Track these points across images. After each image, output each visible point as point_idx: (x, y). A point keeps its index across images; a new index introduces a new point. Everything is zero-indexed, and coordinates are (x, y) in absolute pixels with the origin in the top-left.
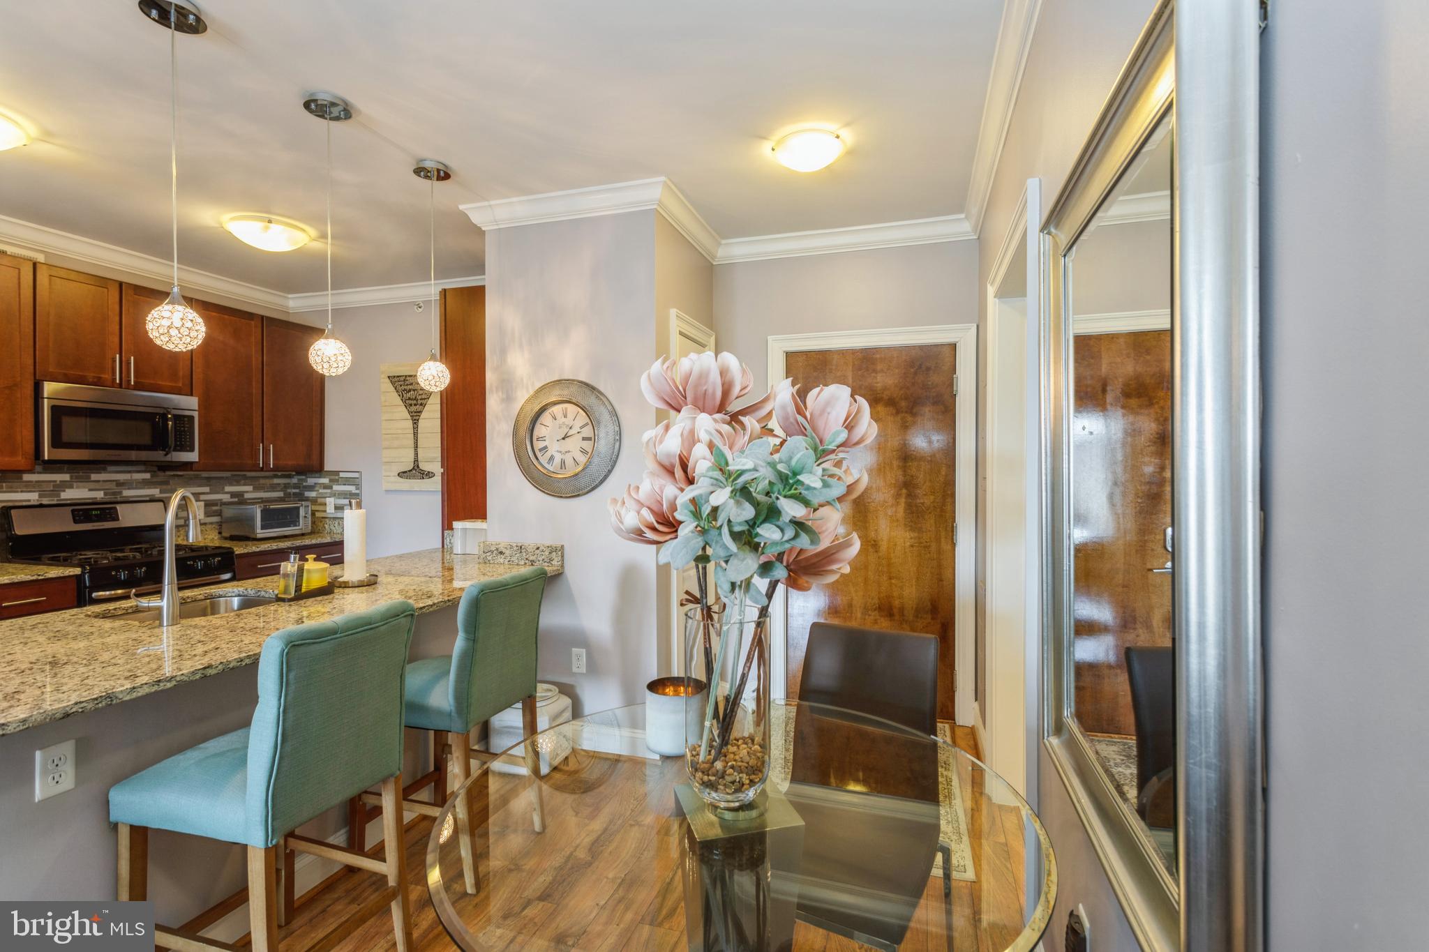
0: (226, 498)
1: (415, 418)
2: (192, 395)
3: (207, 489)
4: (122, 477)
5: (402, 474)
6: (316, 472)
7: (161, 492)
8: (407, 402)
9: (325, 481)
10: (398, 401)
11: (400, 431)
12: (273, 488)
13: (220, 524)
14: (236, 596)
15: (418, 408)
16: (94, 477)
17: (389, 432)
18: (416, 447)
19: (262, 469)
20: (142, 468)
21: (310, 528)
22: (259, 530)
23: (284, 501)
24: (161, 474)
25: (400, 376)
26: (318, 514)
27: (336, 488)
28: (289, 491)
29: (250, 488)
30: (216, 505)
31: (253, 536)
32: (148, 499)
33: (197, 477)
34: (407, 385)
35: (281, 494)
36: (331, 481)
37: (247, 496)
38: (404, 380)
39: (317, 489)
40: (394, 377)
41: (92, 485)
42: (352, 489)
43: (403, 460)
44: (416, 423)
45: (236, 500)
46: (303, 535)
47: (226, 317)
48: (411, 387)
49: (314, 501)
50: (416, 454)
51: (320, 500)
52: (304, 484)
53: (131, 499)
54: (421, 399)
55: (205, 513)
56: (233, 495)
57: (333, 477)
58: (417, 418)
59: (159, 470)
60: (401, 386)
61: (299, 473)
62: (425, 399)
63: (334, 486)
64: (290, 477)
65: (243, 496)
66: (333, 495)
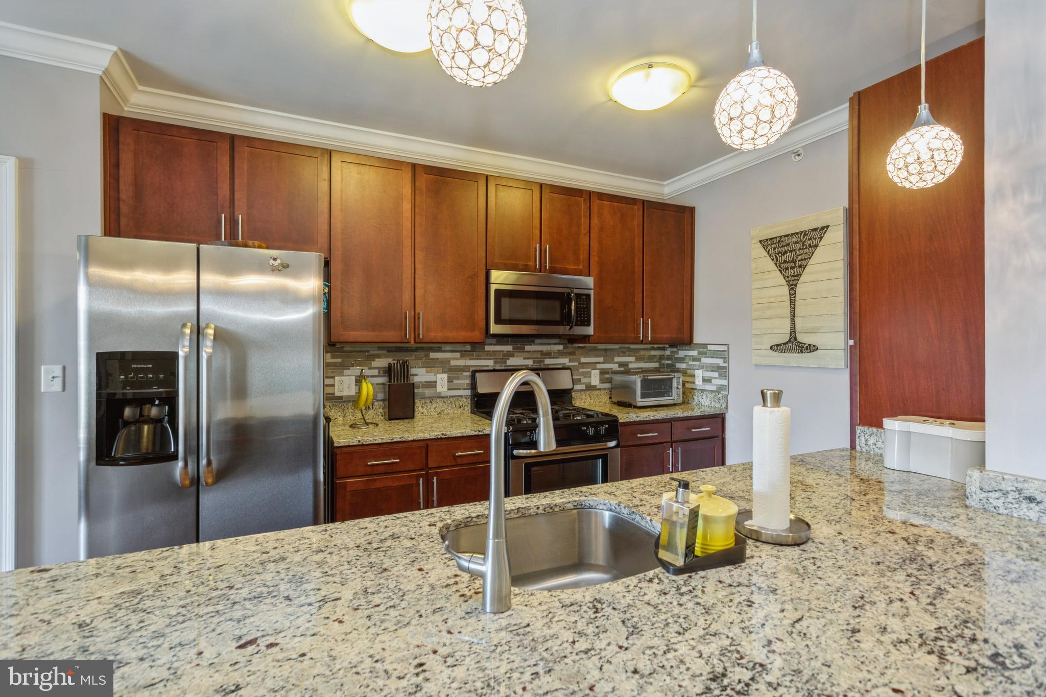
0: (615, 367)
1: (791, 283)
2: (589, 276)
3: (601, 359)
4: (545, 348)
5: (775, 348)
6: (686, 344)
7: (570, 362)
8: (782, 265)
9: (694, 353)
10: (771, 265)
11: (772, 300)
12: (651, 359)
13: (611, 390)
14: (607, 510)
15: (797, 271)
16: (527, 348)
17: (760, 301)
18: (793, 316)
19: (642, 342)
20: (557, 341)
21: (681, 399)
22: (639, 399)
23: (659, 372)
24: (569, 345)
25: (774, 238)
26: (688, 385)
27: (704, 360)
28: (663, 362)
29: (632, 359)
30: (608, 373)
31: (634, 404)
32: (561, 366)
33: (595, 349)
34: (783, 246)
35: (656, 365)
36: (699, 353)
37: (631, 366)
38: (779, 241)
39: (686, 361)
40: (767, 240)
41: (525, 355)
42: (720, 362)
43: (776, 331)
44: (792, 287)
45: (623, 369)
46: (675, 405)
47: (615, 204)
48: (786, 248)
49: (684, 373)
50: (793, 324)
51: (689, 372)
52: (676, 356)
53: (550, 367)
54: (799, 261)
55: (600, 380)
56: (621, 364)
57: (701, 350)
58: (795, 282)
59: (569, 343)
60: (775, 248)
61: (672, 346)
62: (805, 259)
63: (702, 359)
64: (664, 349)
65: (627, 365)
66: (702, 367)
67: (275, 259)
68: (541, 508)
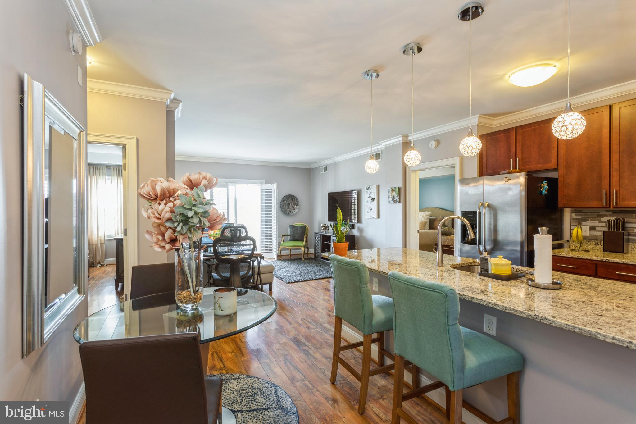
67: (506, 178)
68: (515, 269)
